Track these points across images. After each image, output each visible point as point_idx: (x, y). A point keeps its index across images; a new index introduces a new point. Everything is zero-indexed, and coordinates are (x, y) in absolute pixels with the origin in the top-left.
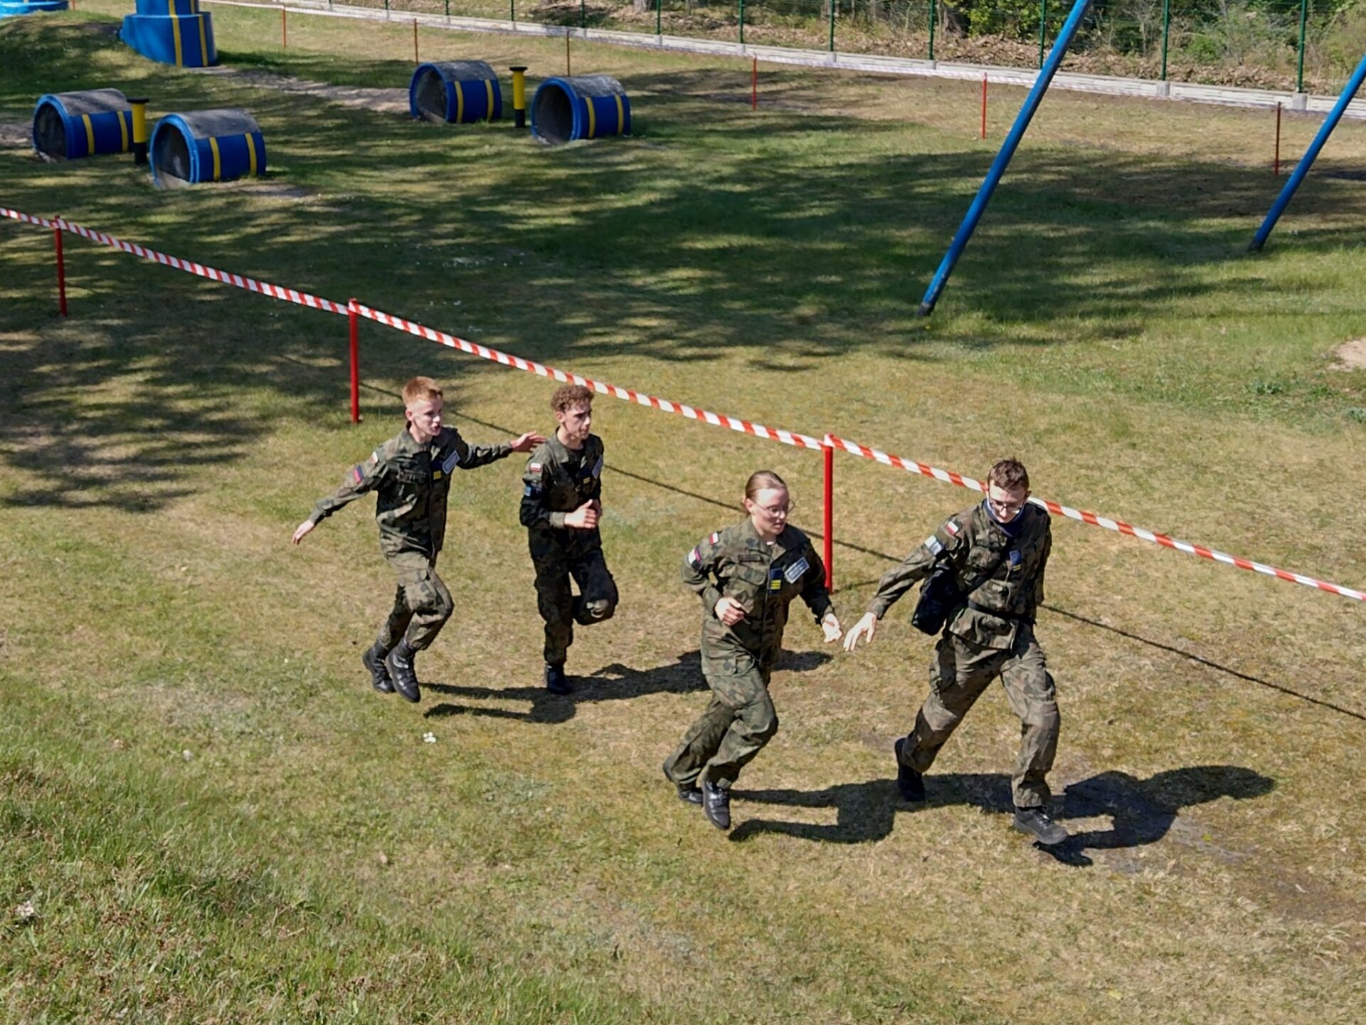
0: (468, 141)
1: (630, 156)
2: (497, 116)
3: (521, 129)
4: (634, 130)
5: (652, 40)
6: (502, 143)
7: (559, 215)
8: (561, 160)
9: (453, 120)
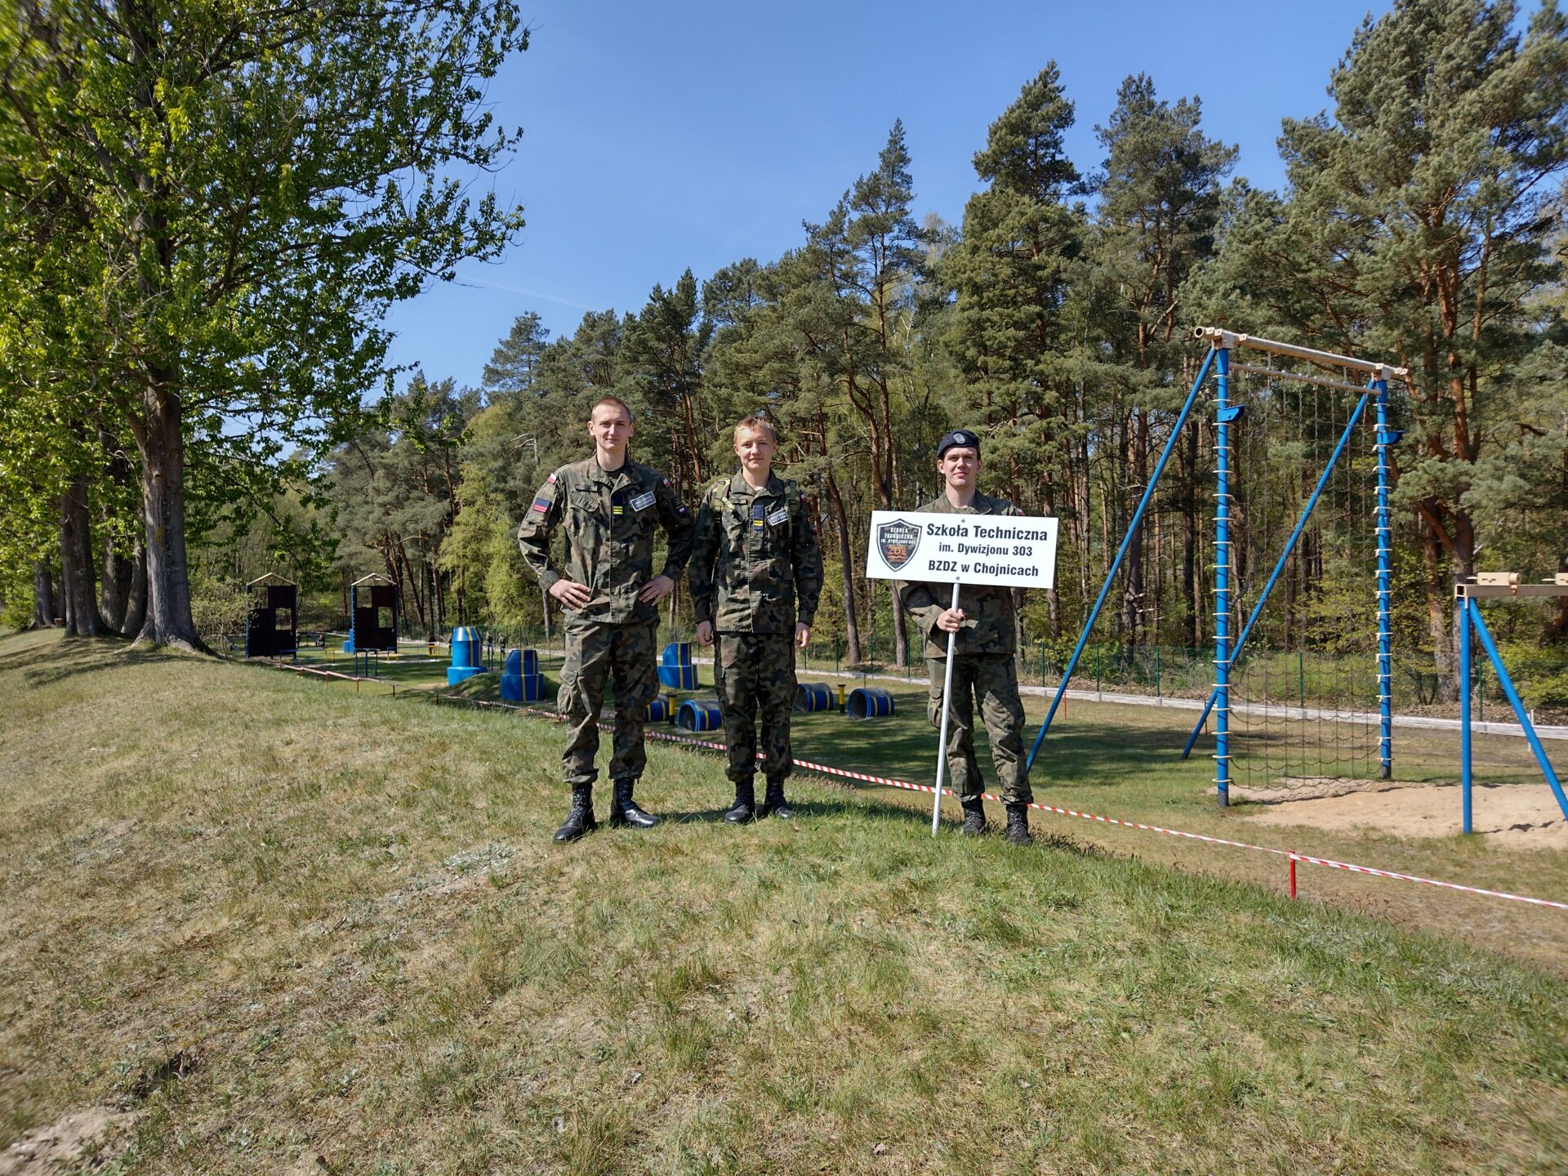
0: (816, 717)
1: (892, 723)
2: (831, 708)
3: (843, 713)
4: (894, 713)
5: (905, 680)
6: (835, 718)
7: (862, 744)
8: (860, 724)
9: (810, 709)
